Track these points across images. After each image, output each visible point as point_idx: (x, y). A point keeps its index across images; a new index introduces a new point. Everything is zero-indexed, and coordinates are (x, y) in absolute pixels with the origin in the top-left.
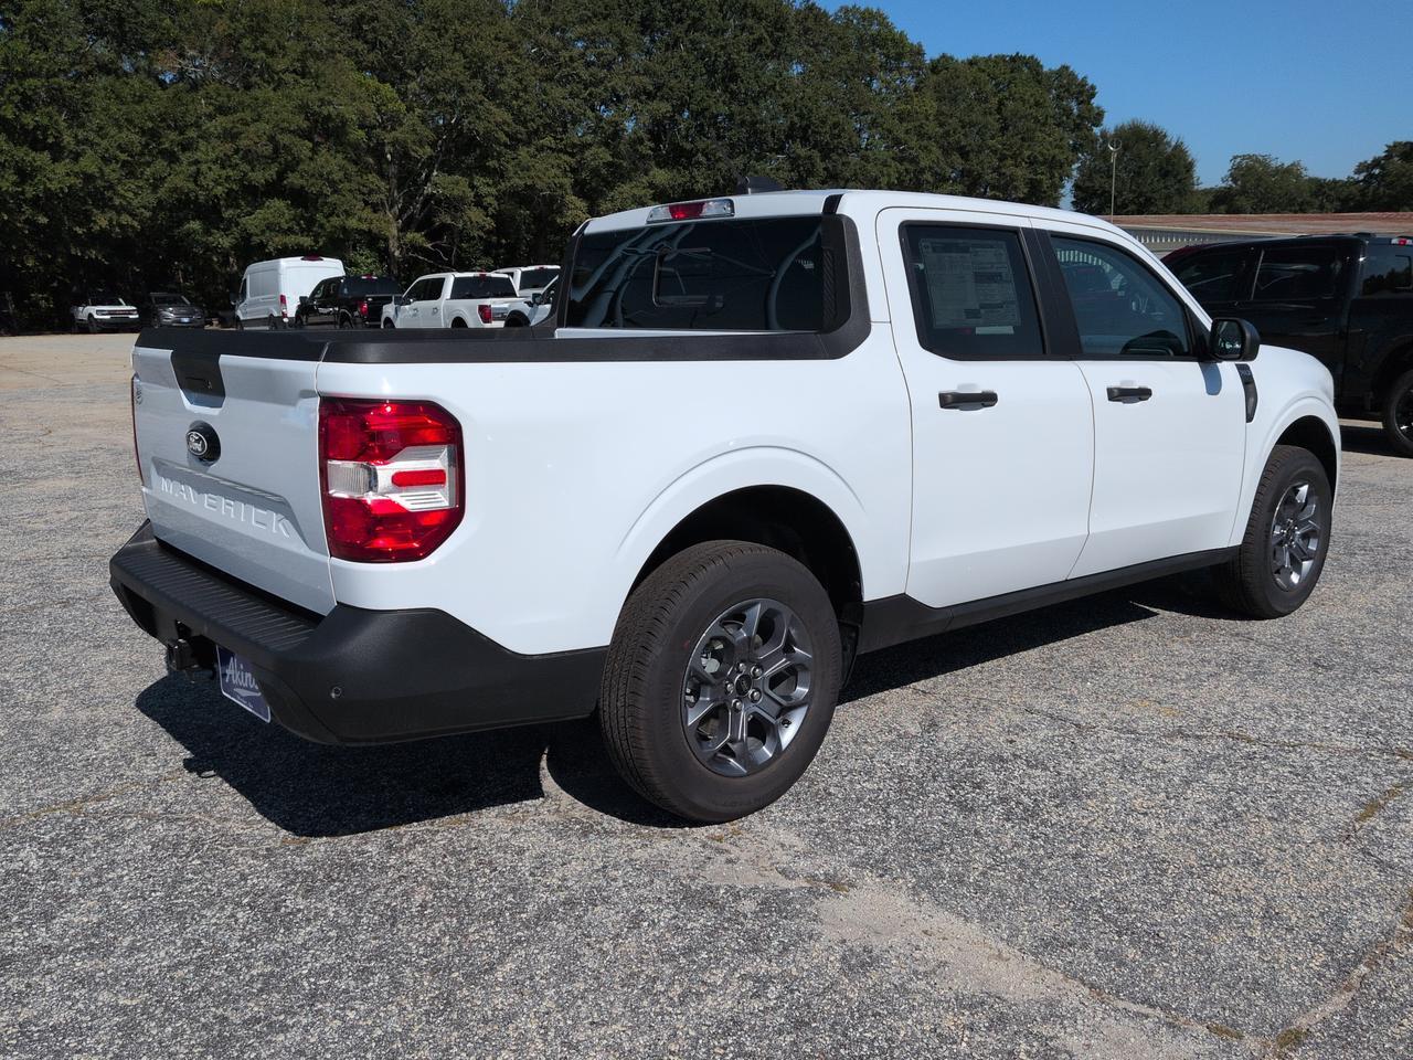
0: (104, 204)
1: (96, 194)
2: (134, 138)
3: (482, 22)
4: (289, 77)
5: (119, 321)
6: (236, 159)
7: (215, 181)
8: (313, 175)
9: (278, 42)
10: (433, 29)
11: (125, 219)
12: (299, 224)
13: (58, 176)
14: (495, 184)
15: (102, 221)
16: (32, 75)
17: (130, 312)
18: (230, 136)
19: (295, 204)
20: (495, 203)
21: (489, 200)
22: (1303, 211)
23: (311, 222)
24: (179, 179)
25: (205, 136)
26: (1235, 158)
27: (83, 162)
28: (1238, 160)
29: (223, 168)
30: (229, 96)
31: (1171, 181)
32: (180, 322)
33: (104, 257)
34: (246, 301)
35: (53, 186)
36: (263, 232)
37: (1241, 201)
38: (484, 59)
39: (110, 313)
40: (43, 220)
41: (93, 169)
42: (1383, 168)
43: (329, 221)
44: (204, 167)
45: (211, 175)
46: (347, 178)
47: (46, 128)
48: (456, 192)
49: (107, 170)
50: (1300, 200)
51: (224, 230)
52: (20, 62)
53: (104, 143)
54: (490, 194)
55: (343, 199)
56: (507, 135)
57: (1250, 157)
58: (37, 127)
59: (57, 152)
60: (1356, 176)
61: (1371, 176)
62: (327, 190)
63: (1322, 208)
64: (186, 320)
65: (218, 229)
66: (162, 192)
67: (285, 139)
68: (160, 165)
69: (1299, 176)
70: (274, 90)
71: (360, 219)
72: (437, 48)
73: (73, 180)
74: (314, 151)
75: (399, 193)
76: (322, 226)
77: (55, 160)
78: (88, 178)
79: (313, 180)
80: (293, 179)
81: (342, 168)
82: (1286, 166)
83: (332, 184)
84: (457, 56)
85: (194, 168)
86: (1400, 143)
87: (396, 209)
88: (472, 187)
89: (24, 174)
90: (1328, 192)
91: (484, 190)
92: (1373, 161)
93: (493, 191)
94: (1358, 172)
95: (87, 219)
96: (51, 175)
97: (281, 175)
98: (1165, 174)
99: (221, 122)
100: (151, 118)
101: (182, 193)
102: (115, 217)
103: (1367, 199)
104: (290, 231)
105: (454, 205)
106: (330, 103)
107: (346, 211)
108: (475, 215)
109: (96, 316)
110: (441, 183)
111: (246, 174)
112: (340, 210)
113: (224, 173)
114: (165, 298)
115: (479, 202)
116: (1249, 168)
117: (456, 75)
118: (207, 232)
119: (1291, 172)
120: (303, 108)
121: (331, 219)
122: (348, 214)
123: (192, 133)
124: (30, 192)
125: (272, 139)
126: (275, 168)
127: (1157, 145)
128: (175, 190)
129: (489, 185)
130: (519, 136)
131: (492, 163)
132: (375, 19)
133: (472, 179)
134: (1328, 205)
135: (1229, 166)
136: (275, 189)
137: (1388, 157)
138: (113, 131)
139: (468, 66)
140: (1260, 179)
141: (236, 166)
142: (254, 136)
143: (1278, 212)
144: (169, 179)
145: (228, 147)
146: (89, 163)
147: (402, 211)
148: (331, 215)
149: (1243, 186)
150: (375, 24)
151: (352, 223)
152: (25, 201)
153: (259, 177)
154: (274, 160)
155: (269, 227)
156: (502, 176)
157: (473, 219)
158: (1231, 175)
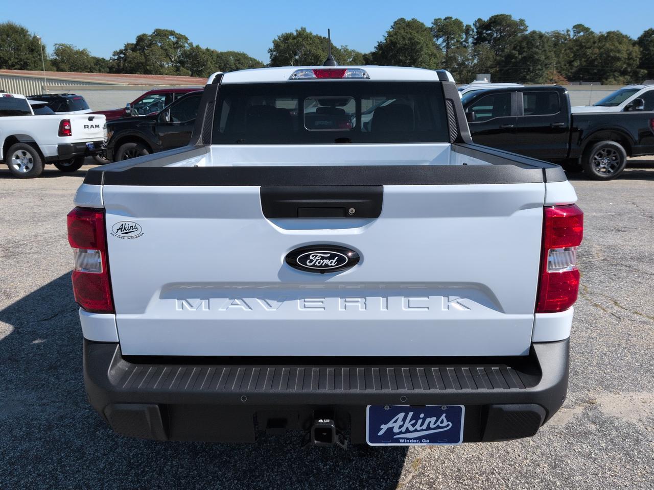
22: (92, 72)
26: (56, 44)
28: (57, 46)
31: (35, 54)
37: (63, 66)
42: (124, 54)
50: (89, 66)
57: (63, 45)
60: (114, 57)
61: (120, 58)
63: (100, 71)
69: (87, 56)
82: (81, 50)
86: (130, 44)
90: (102, 64)
92: (120, 51)
94: (114, 55)
98: (32, 51)
103: (121, 68)
116: (64, 50)
119: (82, 53)
127: (25, 36)
134: (102, 70)
135: (54, 48)
137: (126, 50)
140: (70, 56)
143: (81, 72)
149: (62, 59)
158: (55, 53)
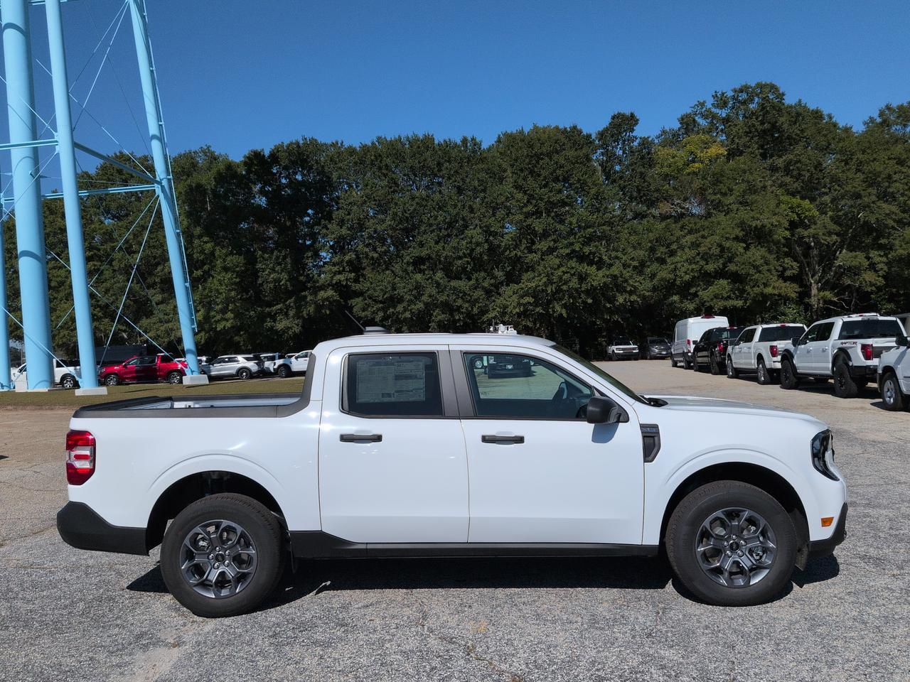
0: (621, 290)
1: (617, 285)
2: (641, 253)
3: (879, 150)
4: (734, 207)
5: (627, 354)
6: (698, 259)
7: (686, 273)
8: (743, 264)
9: (728, 188)
10: (842, 161)
11: (634, 298)
12: (734, 294)
13: (598, 277)
14: (886, 255)
15: (621, 299)
16: (589, 227)
17: (634, 349)
18: (695, 245)
19: (734, 282)
20: (886, 268)
21: (880, 266)
23: (742, 291)
24: (664, 274)
25: (682, 248)
27: (614, 268)
29: (690, 264)
30: (695, 224)
32: (661, 354)
33: (622, 319)
34: (675, 344)
35: (595, 284)
36: (712, 299)
38: (877, 174)
39: (623, 349)
40: (590, 301)
41: (616, 273)
43: (753, 290)
44: (679, 265)
45: (683, 269)
46: (767, 263)
47: (594, 253)
48: (854, 263)
49: (624, 272)
51: (690, 300)
52: (586, 221)
53: (624, 258)
54: (881, 262)
55: (762, 276)
56: (895, 221)
58: (590, 253)
59: (600, 264)
62: (752, 271)
64: (664, 353)
65: (687, 299)
66: (655, 281)
67: (727, 244)
68: (655, 266)
70: (725, 215)
71: (774, 288)
72: (843, 171)
73: (605, 279)
74: (747, 249)
75: (819, 266)
76: (748, 294)
77: (598, 269)
78: (614, 277)
79: (743, 266)
80: (732, 267)
81: (763, 257)
83: (756, 267)
84: (859, 174)
85: (673, 266)
87: (817, 277)
88: (868, 258)
89: (582, 278)
91: (877, 259)
93: (884, 259)
95: (612, 300)
96: (594, 278)
97: (725, 265)
99: (690, 238)
100: (650, 241)
101: (666, 280)
102: (628, 297)
104: (729, 297)
105: (854, 271)
106: (758, 219)
107: (764, 283)
108: (869, 277)
109: (616, 352)
110: (844, 258)
111: (703, 266)
112: (760, 283)
113: (690, 267)
114: (655, 340)
115: (872, 267)
117: (855, 187)
118: (682, 302)
120: (742, 225)
121: (754, 289)
122: (765, 285)
123: (674, 247)
124: (584, 287)
125: (720, 245)
126: (721, 261)
128: (662, 279)
129: (880, 256)
130: (905, 221)
131: (882, 241)
132: (799, 161)
133: (868, 253)
136: (721, 274)
138: (630, 250)
139: (865, 180)
141: (696, 263)
142: (710, 243)
144: (659, 274)
145: (694, 252)
146: (615, 270)
147: (821, 278)
148: (754, 286)
150: (799, 165)
151: (769, 290)
152: (582, 292)
153: (711, 267)
154: (721, 257)
155: (716, 296)
156: (891, 249)
157: (867, 280)
